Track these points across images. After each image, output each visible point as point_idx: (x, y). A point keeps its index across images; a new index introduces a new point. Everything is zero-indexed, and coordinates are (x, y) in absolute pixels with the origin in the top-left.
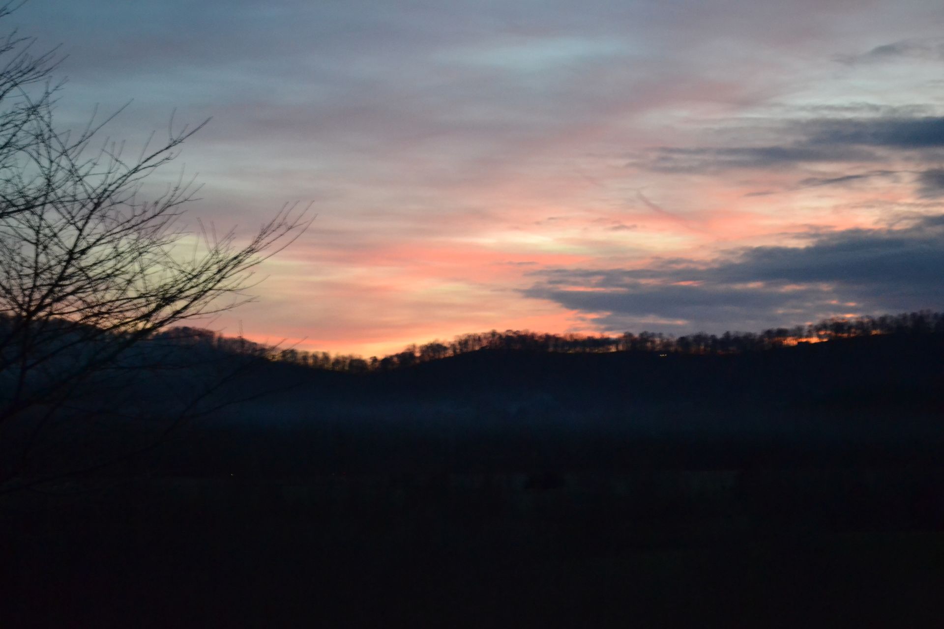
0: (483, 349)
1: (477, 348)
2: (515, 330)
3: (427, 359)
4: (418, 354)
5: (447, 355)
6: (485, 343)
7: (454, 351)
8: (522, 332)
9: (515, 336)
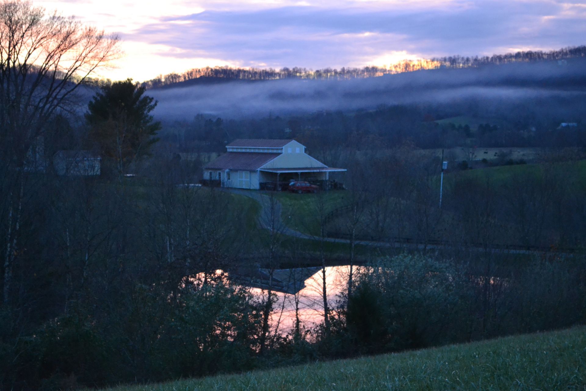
0: (201, 77)
1: (198, 76)
2: (220, 66)
3: (168, 83)
4: (163, 80)
5: (181, 81)
6: (202, 74)
7: (185, 78)
8: (224, 67)
9: (220, 69)
